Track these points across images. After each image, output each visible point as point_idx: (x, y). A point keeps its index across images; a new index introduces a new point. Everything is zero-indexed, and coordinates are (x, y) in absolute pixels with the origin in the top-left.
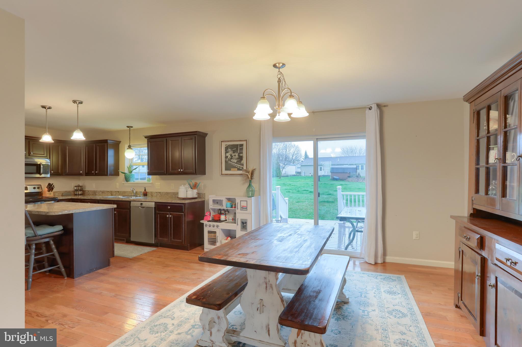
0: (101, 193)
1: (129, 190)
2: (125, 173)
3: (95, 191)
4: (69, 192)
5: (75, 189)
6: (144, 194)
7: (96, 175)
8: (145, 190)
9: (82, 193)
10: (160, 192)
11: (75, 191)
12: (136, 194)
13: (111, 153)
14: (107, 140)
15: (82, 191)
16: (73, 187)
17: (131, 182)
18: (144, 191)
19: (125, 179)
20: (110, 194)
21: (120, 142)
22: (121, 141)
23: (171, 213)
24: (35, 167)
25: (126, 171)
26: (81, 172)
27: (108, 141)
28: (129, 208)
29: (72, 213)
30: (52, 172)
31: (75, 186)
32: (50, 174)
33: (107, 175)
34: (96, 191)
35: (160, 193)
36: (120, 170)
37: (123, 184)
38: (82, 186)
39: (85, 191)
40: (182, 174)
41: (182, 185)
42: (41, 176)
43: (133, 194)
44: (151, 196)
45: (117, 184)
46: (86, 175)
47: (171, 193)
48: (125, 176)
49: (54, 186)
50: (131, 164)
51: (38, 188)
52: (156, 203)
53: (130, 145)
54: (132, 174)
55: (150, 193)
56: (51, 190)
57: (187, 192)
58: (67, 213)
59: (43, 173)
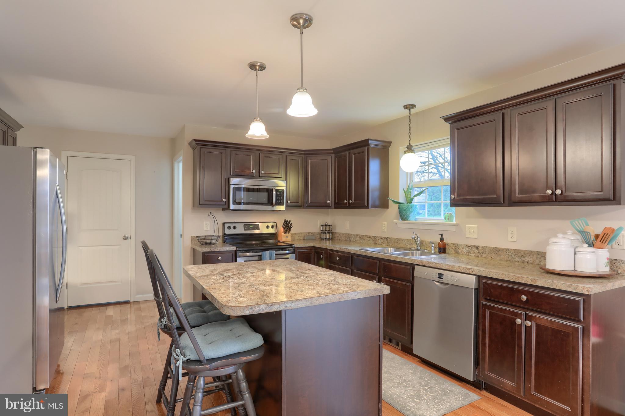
0: (357, 239)
1: (409, 236)
2: (399, 203)
3: (349, 234)
4: (313, 234)
5: (321, 231)
6: (440, 249)
7: (350, 206)
8: (442, 239)
9: (331, 237)
10: (477, 245)
11: (321, 233)
12: (421, 247)
13: (374, 166)
14: (367, 140)
15: (330, 234)
16: (318, 227)
17: (412, 220)
18: (438, 240)
19: (399, 215)
20: (373, 242)
21: (390, 143)
22: (392, 142)
23: (528, 313)
24: (266, 194)
25: (402, 199)
26: (328, 202)
27: (370, 142)
28: (411, 279)
29: (279, 310)
30: (289, 202)
31: (321, 225)
32: (286, 206)
33: (367, 207)
34: (351, 235)
35: (477, 247)
36: (391, 197)
37: (396, 223)
38: (331, 225)
39: (335, 233)
40: (556, 201)
41: (560, 235)
42: (273, 209)
43: (415, 246)
44: (453, 252)
45: (385, 224)
46: (335, 208)
47: (508, 250)
48: (399, 208)
49: (291, 224)
50: (410, 185)
51: (273, 227)
52: (479, 278)
53: (410, 144)
54: (413, 205)
55: (453, 246)
56: (288, 230)
57: (575, 254)
58: (265, 312)
59: (276, 204)
